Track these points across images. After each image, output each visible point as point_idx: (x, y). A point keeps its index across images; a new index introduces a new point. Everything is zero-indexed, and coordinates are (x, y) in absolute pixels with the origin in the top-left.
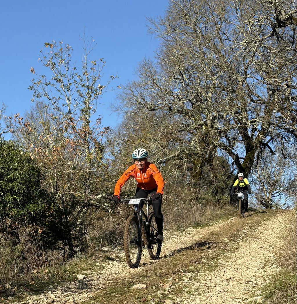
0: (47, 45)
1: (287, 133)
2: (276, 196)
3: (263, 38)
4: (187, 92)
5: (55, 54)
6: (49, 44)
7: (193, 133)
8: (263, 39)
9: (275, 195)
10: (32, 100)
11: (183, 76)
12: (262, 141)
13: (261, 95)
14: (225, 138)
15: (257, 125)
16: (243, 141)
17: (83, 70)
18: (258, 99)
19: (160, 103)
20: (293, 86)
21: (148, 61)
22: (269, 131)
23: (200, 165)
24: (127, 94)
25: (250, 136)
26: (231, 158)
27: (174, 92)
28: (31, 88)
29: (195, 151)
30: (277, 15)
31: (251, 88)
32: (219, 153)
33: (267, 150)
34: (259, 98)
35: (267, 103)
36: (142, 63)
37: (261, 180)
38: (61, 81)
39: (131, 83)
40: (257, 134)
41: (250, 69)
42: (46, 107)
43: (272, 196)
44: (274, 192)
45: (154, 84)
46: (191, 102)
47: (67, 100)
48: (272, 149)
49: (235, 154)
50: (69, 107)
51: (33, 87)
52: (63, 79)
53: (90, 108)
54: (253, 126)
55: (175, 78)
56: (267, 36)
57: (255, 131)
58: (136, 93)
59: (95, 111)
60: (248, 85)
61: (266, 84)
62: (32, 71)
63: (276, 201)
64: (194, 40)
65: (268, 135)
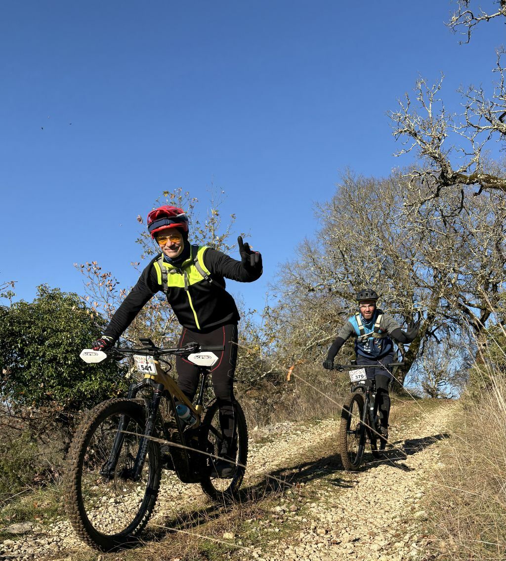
9: (441, 384)
12: (428, 330)
33: (433, 339)
43: (438, 385)
48: (438, 339)
63: (442, 389)
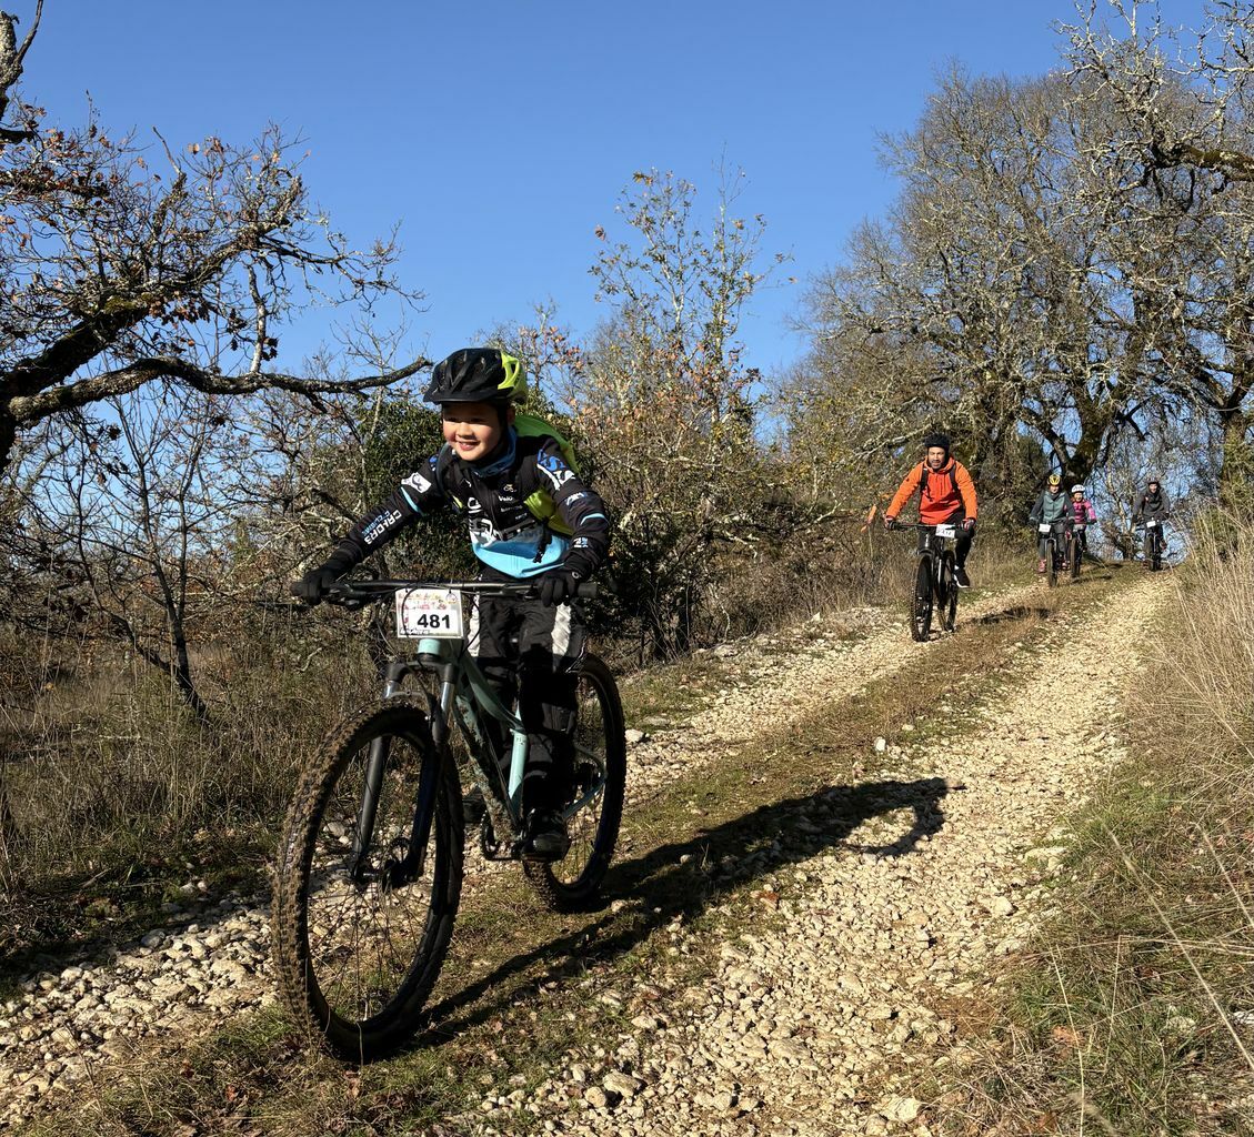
0: (638, 176)
1: (1173, 396)
4: (954, 297)
5: (653, 199)
6: (642, 176)
12: (1118, 411)
16: (1077, 407)
17: (715, 238)
18: (1112, 320)
20: (1190, 296)
24: (821, 294)
25: (1093, 398)
26: (1047, 442)
27: (926, 295)
28: (596, 271)
29: (964, 425)
30: (1154, 141)
31: (1095, 295)
33: (1129, 430)
34: (1113, 317)
35: (1131, 329)
36: (859, 229)
38: (662, 260)
39: (832, 271)
41: (1096, 254)
45: (883, 275)
46: (962, 319)
47: (675, 303)
48: (1141, 429)
49: (1057, 435)
50: (678, 318)
51: (599, 268)
52: (668, 255)
54: (1098, 376)
58: (841, 294)
59: (733, 330)
60: (1090, 289)
61: (1131, 289)
62: (600, 233)
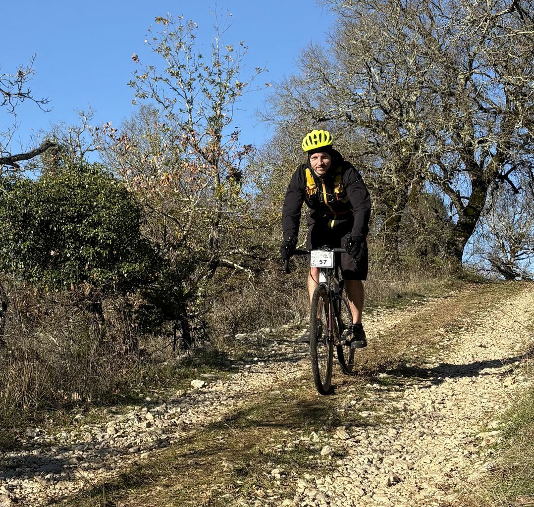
2: (522, 259)
3: (497, 14)
4: (377, 94)
5: (170, 34)
6: (162, 19)
7: (386, 157)
8: (497, 16)
9: (521, 257)
10: (133, 103)
11: (370, 70)
12: (498, 172)
13: (495, 100)
14: (438, 166)
15: (489, 147)
16: (468, 170)
17: (213, 59)
18: (491, 107)
19: (333, 110)
21: (317, 46)
22: (508, 156)
23: (396, 207)
24: (281, 96)
25: (478, 163)
26: (447, 196)
27: (356, 93)
28: (132, 84)
29: (388, 184)
31: (479, 90)
32: (429, 188)
33: (507, 186)
34: (492, 105)
35: (505, 113)
36: (307, 49)
37: (497, 233)
38: (178, 74)
39: (289, 79)
40: (490, 160)
41: (477, 61)
42: (155, 112)
43: (516, 258)
44: (519, 253)
45: (326, 80)
46: (383, 109)
48: (515, 185)
49: (454, 190)
51: (135, 82)
53: (222, 116)
54: (483, 147)
55: (358, 73)
56: (503, 12)
57: (486, 156)
58: (296, 95)
59: (229, 120)
60: (474, 86)
61: (504, 84)
62: (135, 59)
64: (388, 15)
65: (507, 163)
